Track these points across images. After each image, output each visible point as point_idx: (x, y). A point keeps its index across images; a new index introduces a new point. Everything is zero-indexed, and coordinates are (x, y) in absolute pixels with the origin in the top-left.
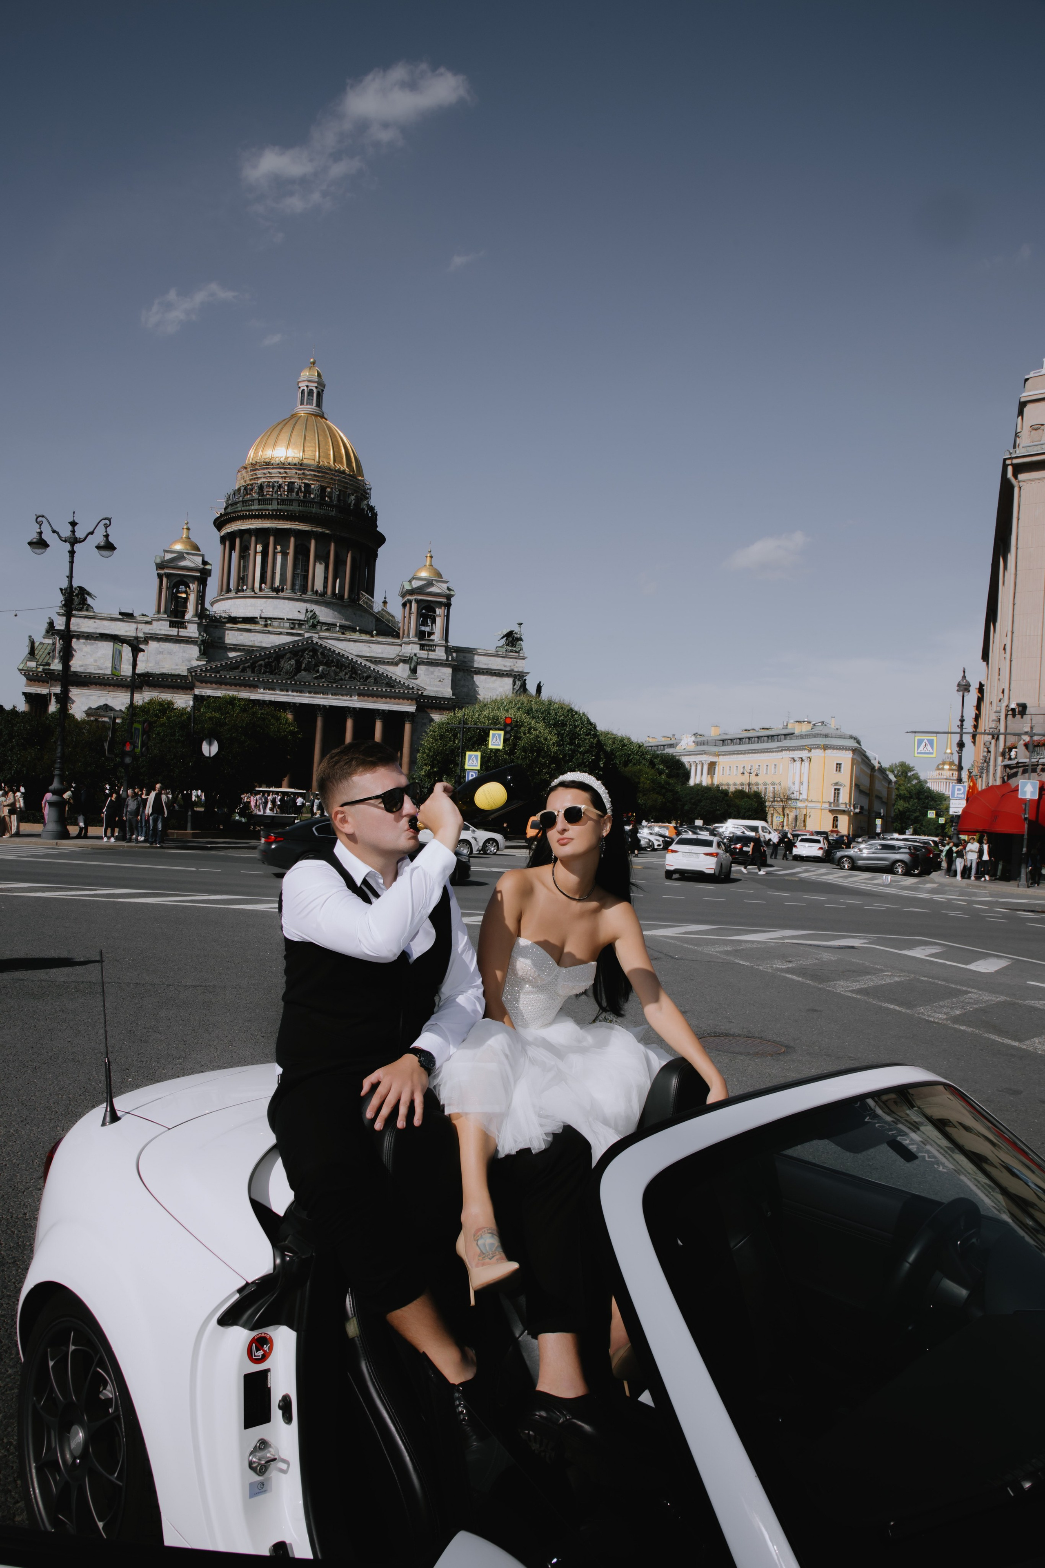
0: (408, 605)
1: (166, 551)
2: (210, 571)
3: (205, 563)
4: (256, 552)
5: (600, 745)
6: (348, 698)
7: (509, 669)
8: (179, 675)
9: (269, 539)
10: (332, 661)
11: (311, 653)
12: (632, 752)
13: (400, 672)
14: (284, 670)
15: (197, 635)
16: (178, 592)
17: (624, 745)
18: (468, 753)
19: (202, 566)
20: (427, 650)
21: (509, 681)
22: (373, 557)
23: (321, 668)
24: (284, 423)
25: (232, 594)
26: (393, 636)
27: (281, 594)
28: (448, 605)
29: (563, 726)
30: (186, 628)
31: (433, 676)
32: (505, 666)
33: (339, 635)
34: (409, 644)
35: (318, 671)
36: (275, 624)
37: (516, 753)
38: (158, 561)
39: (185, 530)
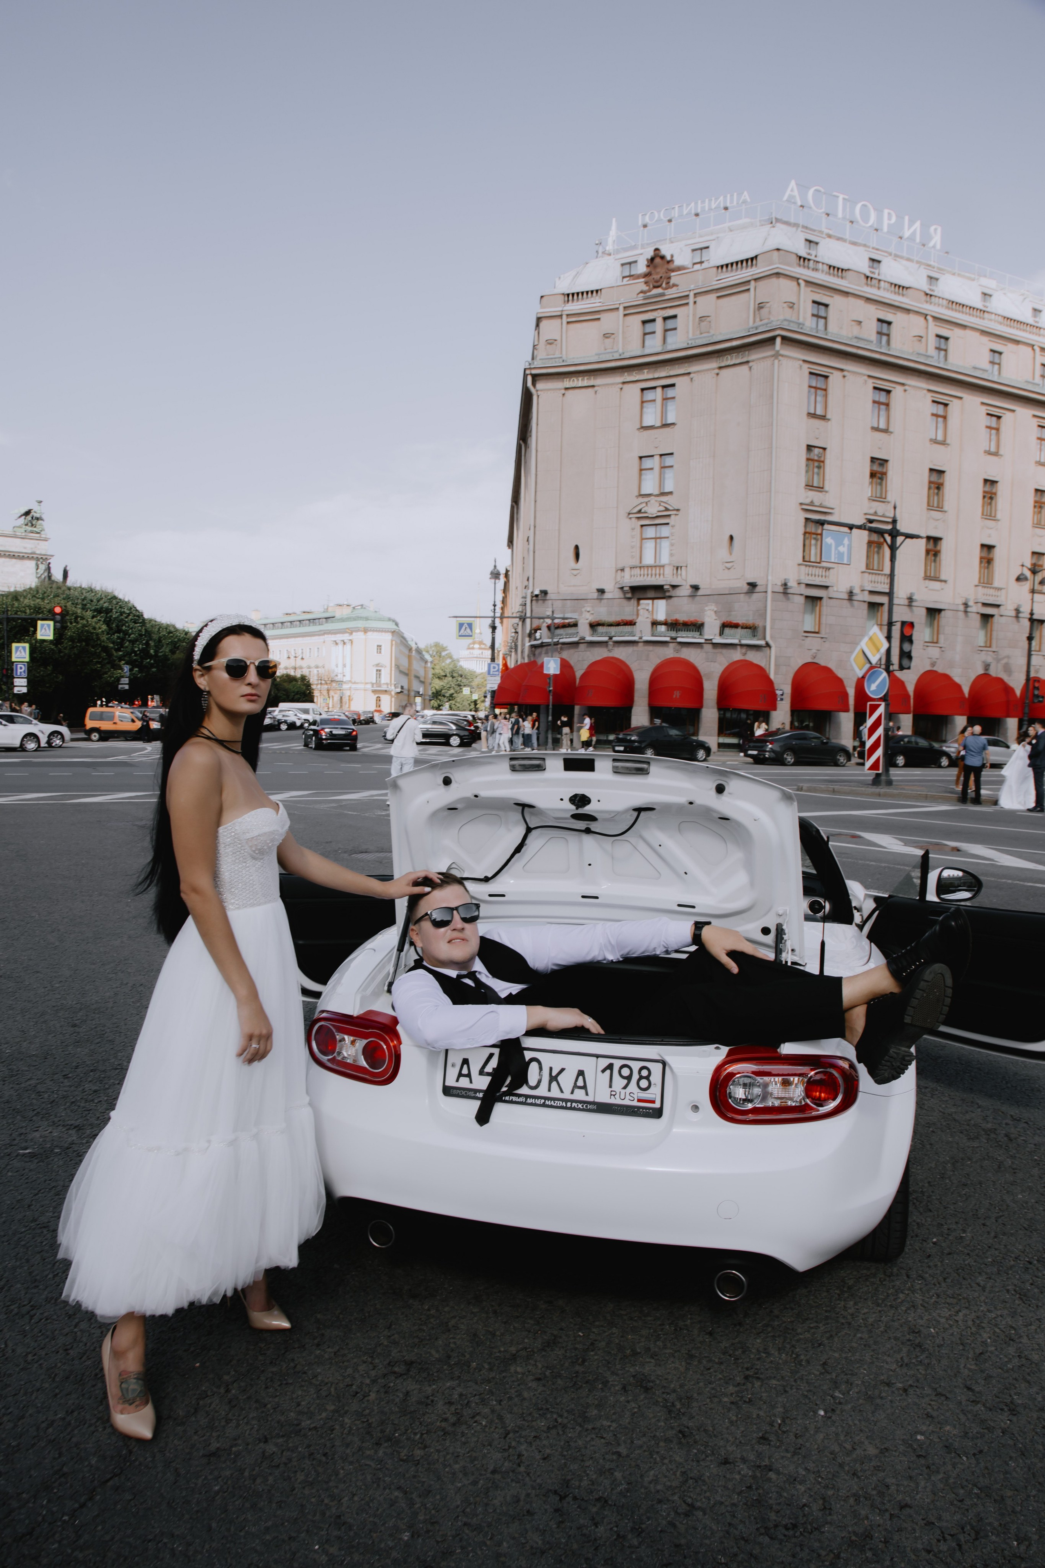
5: (148, 633)
7: (30, 551)
12: (179, 640)
17: (170, 632)
18: (14, 645)
21: (32, 564)
29: (107, 613)
32: (24, 548)
37: (62, 643)
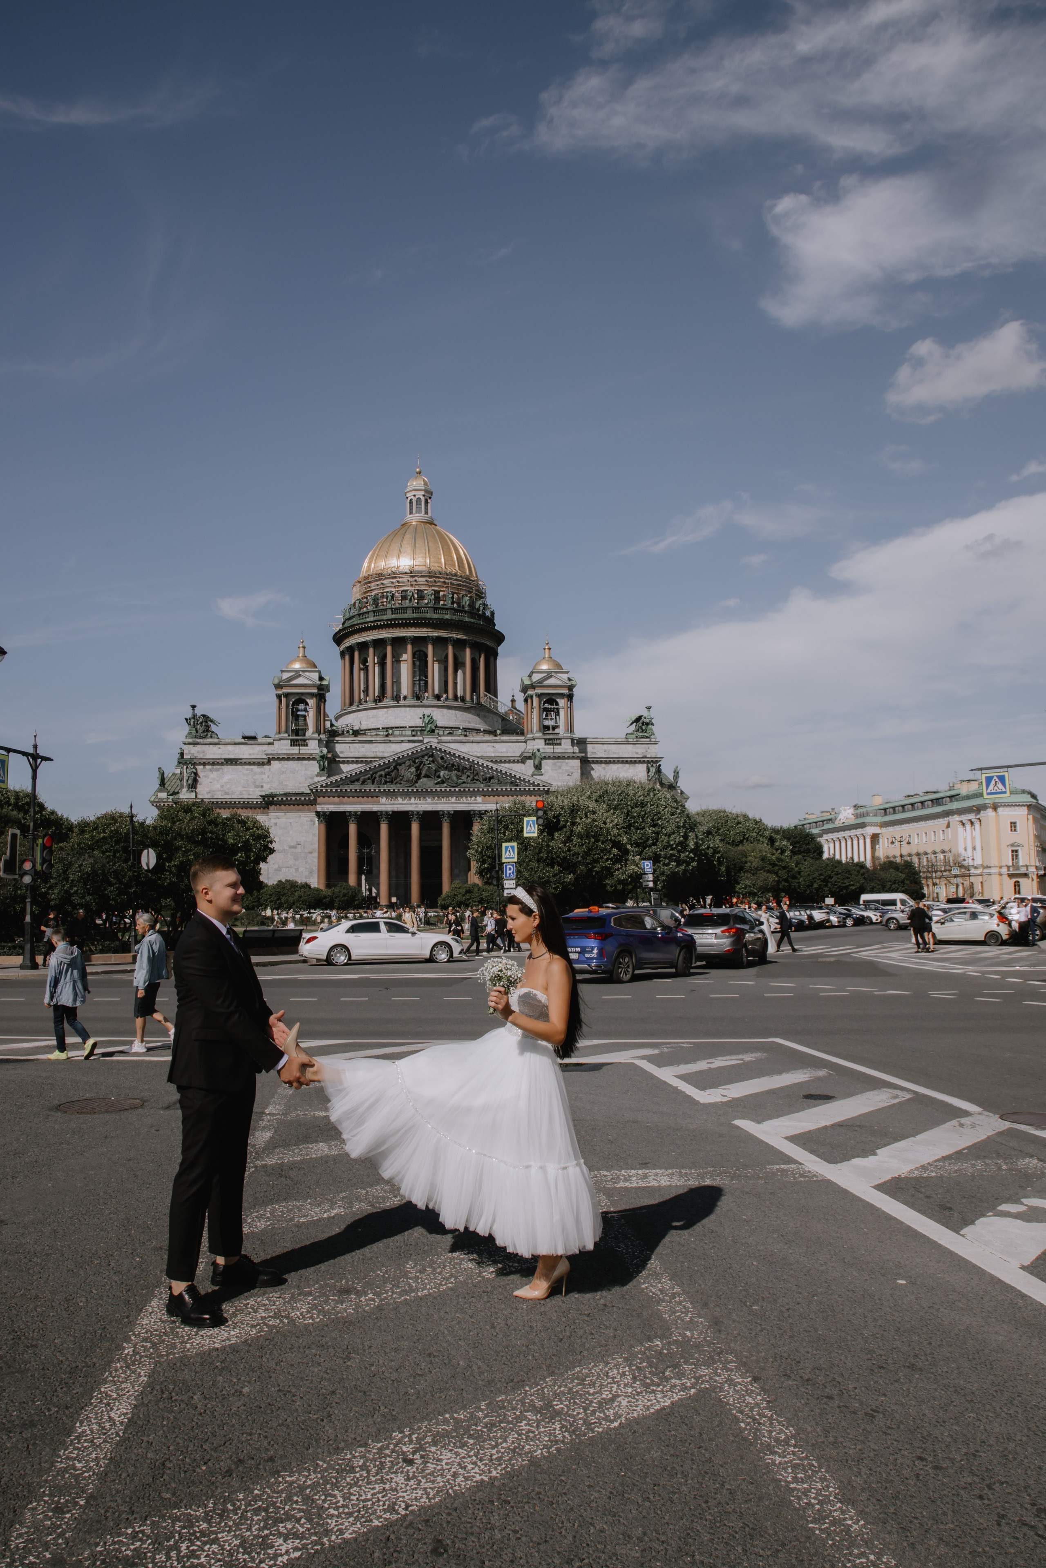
0: (529, 700)
1: (282, 671)
2: (328, 686)
3: (321, 679)
4: (375, 664)
6: (471, 800)
7: (642, 756)
8: (302, 794)
9: (386, 649)
10: (453, 765)
11: (431, 759)
13: (525, 770)
14: (405, 779)
15: (318, 751)
16: (298, 710)
18: (504, 845)
19: (318, 683)
20: (553, 744)
21: (642, 768)
22: (492, 656)
23: (442, 773)
24: (395, 534)
25: (354, 708)
26: (517, 734)
27: (402, 702)
28: (570, 697)
30: (307, 745)
31: (560, 771)
32: (637, 753)
33: (462, 738)
34: (534, 739)
35: (439, 777)
36: (397, 733)
38: (276, 682)
39: (301, 649)
